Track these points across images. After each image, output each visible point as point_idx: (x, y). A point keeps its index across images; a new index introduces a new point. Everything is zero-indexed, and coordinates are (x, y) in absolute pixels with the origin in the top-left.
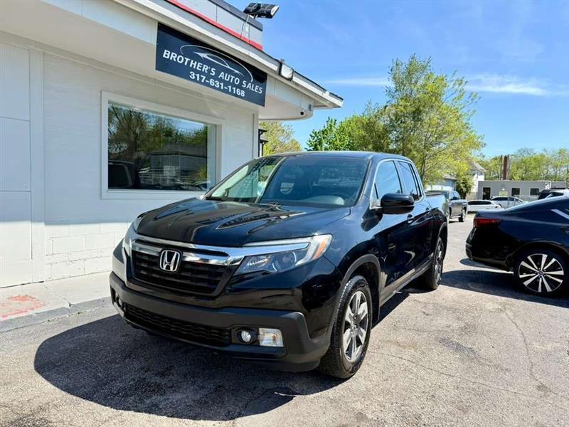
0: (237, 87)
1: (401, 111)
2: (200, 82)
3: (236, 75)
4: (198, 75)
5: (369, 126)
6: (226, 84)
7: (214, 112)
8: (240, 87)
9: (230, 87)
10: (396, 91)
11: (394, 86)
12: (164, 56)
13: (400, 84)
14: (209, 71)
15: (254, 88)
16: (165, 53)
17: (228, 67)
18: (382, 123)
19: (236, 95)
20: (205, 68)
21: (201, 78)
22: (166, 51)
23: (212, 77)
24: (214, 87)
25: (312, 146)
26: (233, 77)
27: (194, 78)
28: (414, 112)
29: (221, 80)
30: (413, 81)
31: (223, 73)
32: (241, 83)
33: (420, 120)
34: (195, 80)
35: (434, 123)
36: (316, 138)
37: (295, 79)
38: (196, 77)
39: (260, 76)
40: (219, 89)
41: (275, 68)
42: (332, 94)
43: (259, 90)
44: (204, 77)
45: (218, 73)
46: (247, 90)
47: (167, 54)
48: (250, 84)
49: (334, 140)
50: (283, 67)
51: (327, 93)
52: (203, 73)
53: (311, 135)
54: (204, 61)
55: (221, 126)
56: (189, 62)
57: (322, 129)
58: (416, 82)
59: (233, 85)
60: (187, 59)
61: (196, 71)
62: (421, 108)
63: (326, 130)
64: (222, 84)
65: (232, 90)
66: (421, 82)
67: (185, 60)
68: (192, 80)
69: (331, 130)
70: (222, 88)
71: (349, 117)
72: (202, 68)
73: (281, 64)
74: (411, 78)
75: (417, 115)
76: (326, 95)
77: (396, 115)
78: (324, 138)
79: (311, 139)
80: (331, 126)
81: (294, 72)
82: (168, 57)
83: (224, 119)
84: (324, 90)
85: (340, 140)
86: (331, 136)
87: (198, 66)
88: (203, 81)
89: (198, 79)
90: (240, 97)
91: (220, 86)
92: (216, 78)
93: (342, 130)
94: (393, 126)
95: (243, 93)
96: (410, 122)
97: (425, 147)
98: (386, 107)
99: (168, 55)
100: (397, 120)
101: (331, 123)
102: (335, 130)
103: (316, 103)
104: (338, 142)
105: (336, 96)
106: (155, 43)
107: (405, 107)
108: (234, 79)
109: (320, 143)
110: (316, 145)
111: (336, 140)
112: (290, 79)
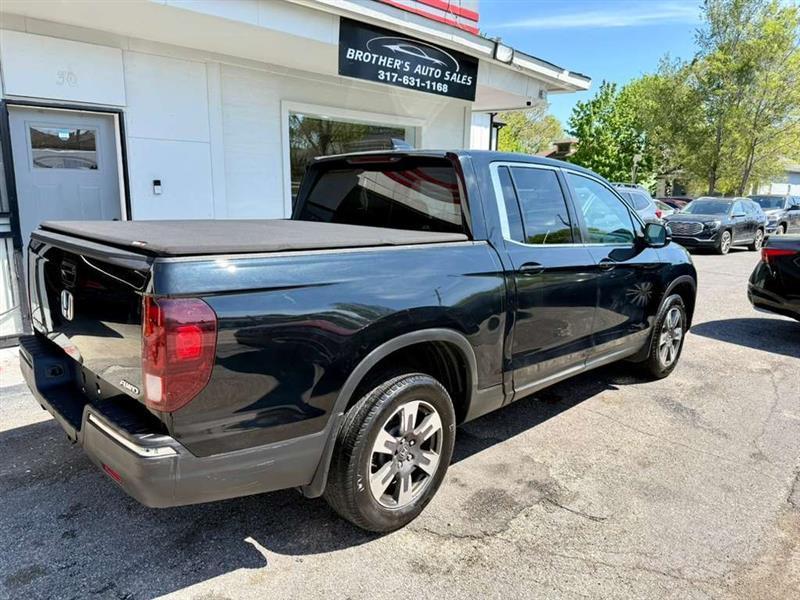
0: (438, 80)
1: (719, 69)
2: (391, 82)
3: (436, 66)
4: (388, 74)
5: (664, 94)
6: (423, 79)
7: (410, 112)
8: (441, 80)
9: (428, 82)
10: (712, 36)
11: (710, 27)
12: (348, 56)
13: (718, 24)
14: (402, 66)
15: (461, 79)
16: (349, 53)
17: (427, 57)
18: (690, 84)
19: (436, 92)
20: (398, 64)
21: (392, 77)
22: (350, 50)
23: (406, 73)
24: (408, 86)
25: (576, 125)
26: (432, 69)
27: (383, 78)
28: (741, 70)
29: (417, 76)
30: (743, 17)
31: (419, 66)
32: (443, 75)
33: (749, 81)
34: (385, 81)
35: (773, 85)
36: (582, 114)
37: (516, 61)
38: (386, 76)
39: (470, 64)
40: (415, 87)
41: (488, 50)
42: (572, 74)
43: (467, 81)
44: (396, 75)
45: (413, 67)
46: (450, 84)
47: (351, 54)
48: (455, 75)
49: (611, 115)
50: (499, 47)
51: (566, 73)
52: (394, 70)
53: (575, 111)
54: (396, 55)
55: (420, 128)
56: (378, 59)
57: (593, 99)
58: (748, 20)
59: (433, 79)
60: (375, 56)
61: (386, 69)
62: (752, 63)
63: (598, 101)
64: (418, 80)
65: (431, 86)
66: (757, 18)
67: (372, 57)
68: (380, 81)
69: (606, 100)
70: (418, 85)
71: (638, 77)
72: (393, 64)
73: (496, 45)
74: (740, 14)
75: (744, 74)
76: (565, 77)
77: (710, 74)
78: (595, 113)
79: (575, 116)
80: (607, 94)
81: (514, 52)
82: (352, 57)
83: (423, 119)
84: (561, 70)
85: (621, 114)
86: (606, 109)
87: (389, 62)
88: (394, 80)
89: (388, 79)
90: (442, 93)
91: (416, 83)
92: (410, 74)
93: (625, 100)
94: (705, 92)
95: (445, 88)
96: (732, 86)
97: (755, 125)
98: (695, 61)
99: (353, 54)
100: (710, 83)
101: (607, 88)
102: (613, 100)
103: (556, 87)
104: (617, 118)
105: (580, 75)
106: (336, 42)
107: (725, 62)
108: (434, 72)
109: (589, 122)
110: (581, 125)
111: (614, 116)
112: (510, 63)
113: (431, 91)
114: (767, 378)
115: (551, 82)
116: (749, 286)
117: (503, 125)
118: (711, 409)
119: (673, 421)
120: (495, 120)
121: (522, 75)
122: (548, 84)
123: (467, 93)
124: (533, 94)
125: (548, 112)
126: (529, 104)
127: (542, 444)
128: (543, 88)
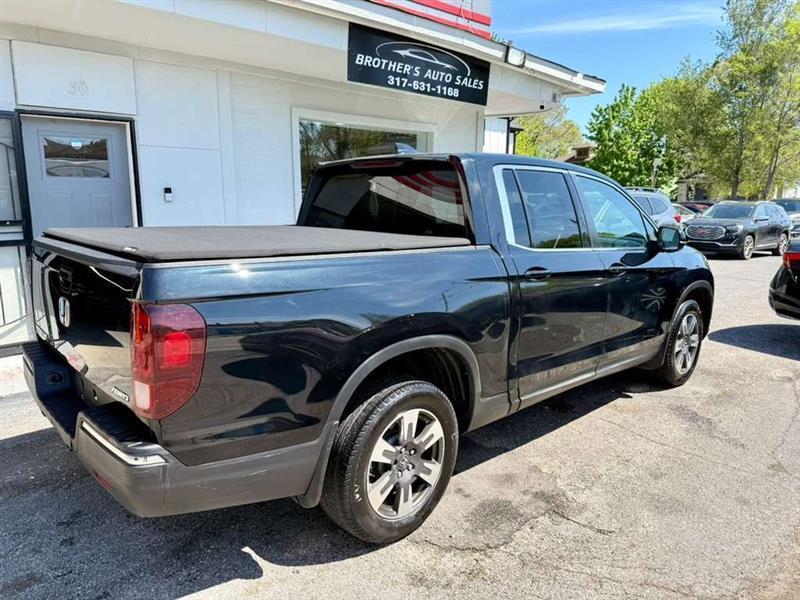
1: (741, 71)
2: (401, 87)
4: (398, 79)
5: (685, 97)
6: (434, 84)
7: (421, 117)
8: (452, 85)
10: (734, 38)
11: (731, 28)
12: (357, 62)
13: (741, 26)
14: (412, 71)
15: (472, 84)
16: (358, 58)
17: (437, 62)
18: (712, 86)
19: (447, 97)
20: (407, 68)
21: (402, 82)
22: (359, 55)
24: (418, 91)
25: (594, 130)
26: (443, 74)
27: (393, 83)
28: (764, 72)
29: (427, 81)
30: (766, 18)
31: (429, 71)
32: (454, 80)
33: (772, 83)
34: (395, 86)
36: (601, 119)
37: (529, 64)
38: (396, 81)
39: (481, 68)
40: (425, 92)
41: (500, 54)
42: (586, 76)
43: (478, 85)
44: (406, 80)
46: (462, 88)
47: (360, 59)
48: (466, 79)
49: (631, 119)
50: (511, 51)
51: (580, 76)
53: (593, 114)
55: (432, 133)
56: (387, 64)
57: (612, 103)
58: (771, 20)
59: (443, 84)
60: (385, 61)
62: (776, 64)
63: (617, 105)
64: (429, 85)
66: (780, 18)
67: (382, 63)
68: (390, 86)
69: (625, 104)
70: (429, 90)
71: (657, 81)
72: (402, 70)
73: (508, 48)
74: (763, 15)
75: (767, 76)
76: (579, 80)
77: (732, 77)
78: (614, 118)
79: (594, 121)
80: (626, 98)
81: (526, 55)
82: (361, 63)
83: (435, 124)
84: (575, 73)
85: (641, 118)
86: (625, 113)
87: (399, 67)
88: (404, 85)
89: (398, 84)
90: (452, 98)
91: (426, 87)
93: (644, 104)
94: (727, 95)
95: (456, 93)
96: (755, 88)
97: (779, 128)
98: (717, 62)
99: (362, 59)
100: (732, 85)
101: (627, 92)
102: (633, 104)
103: (569, 90)
104: (637, 122)
105: (595, 78)
106: (345, 47)
107: (747, 63)
109: (608, 126)
110: (600, 129)
111: (634, 120)
112: (522, 66)
113: (442, 95)
114: (788, 386)
115: (565, 86)
116: (771, 292)
117: (520, 130)
118: (729, 418)
119: (687, 431)
120: (512, 125)
121: (535, 78)
122: (562, 87)
123: (479, 97)
124: (546, 98)
125: (567, 117)
126: (542, 107)
127: (550, 454)
128: (556, 91)
